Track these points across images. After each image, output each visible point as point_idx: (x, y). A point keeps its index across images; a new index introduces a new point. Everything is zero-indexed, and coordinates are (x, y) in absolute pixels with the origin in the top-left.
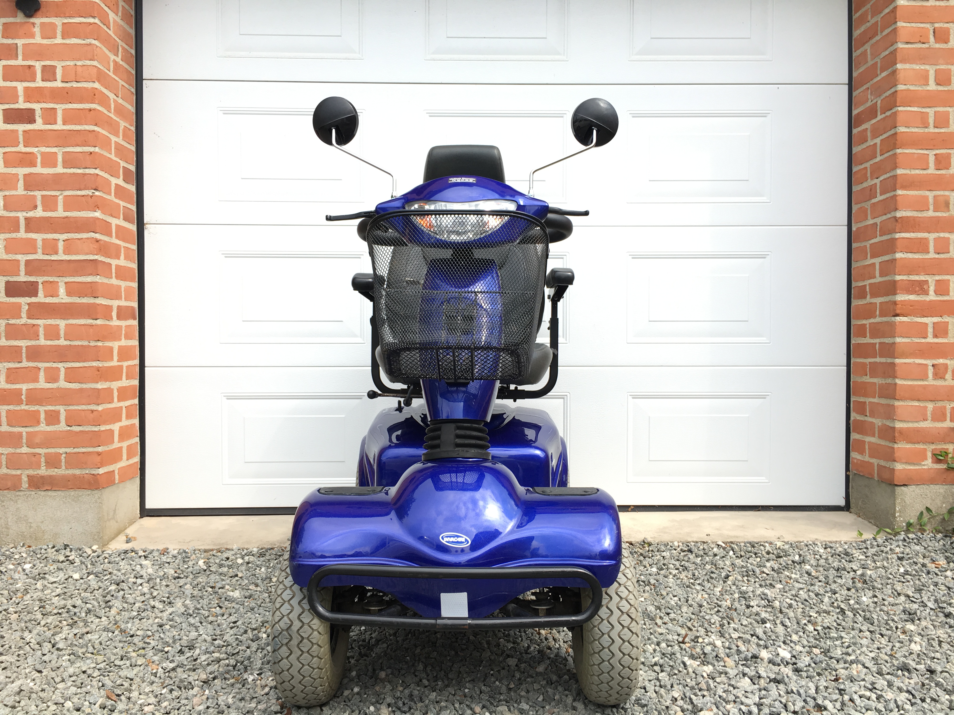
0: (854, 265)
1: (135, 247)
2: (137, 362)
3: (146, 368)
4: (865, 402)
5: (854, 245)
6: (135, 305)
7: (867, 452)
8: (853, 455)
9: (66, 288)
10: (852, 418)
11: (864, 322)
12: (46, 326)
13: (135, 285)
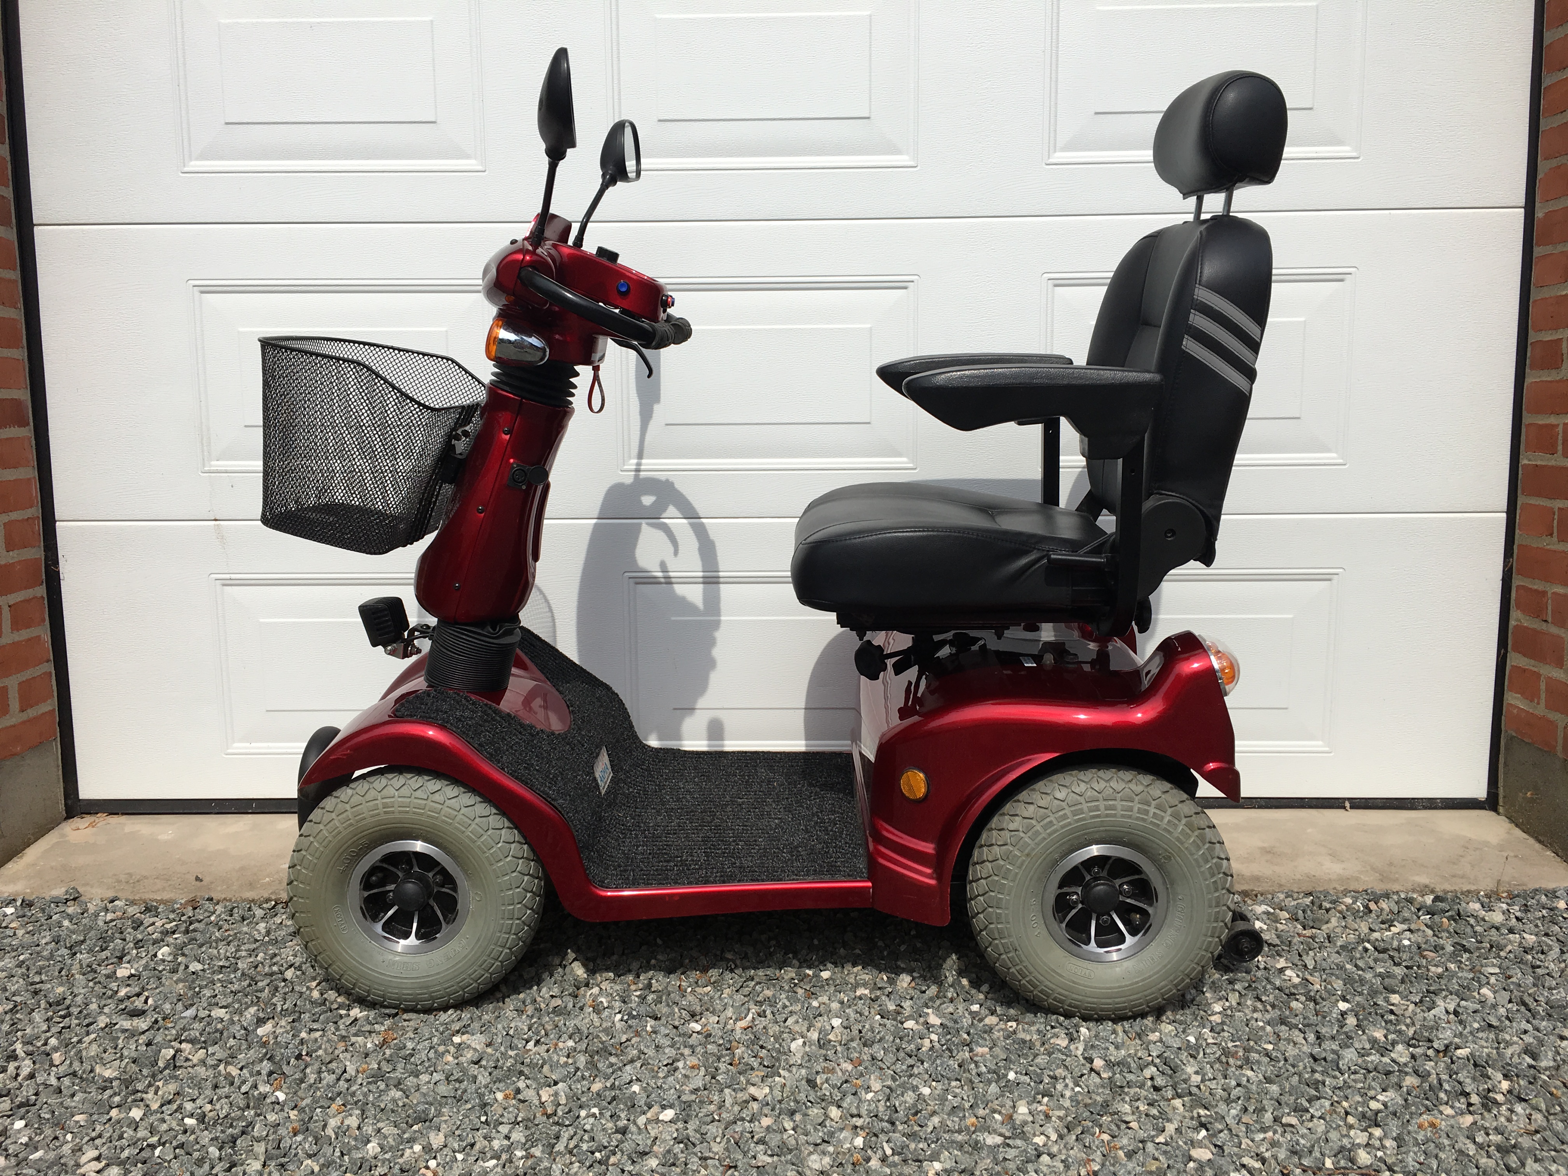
0: (1534, 295)
1: (15, 275)
2: (35, 511)
3: (58, 524)
4: (1544, 593)
5: (1538, 251)
6: (24, 395)
7: (1543, 696)
8: (1512, 699)
10: (1512, 623)
11: (1552, 420)
13: (20, 354)
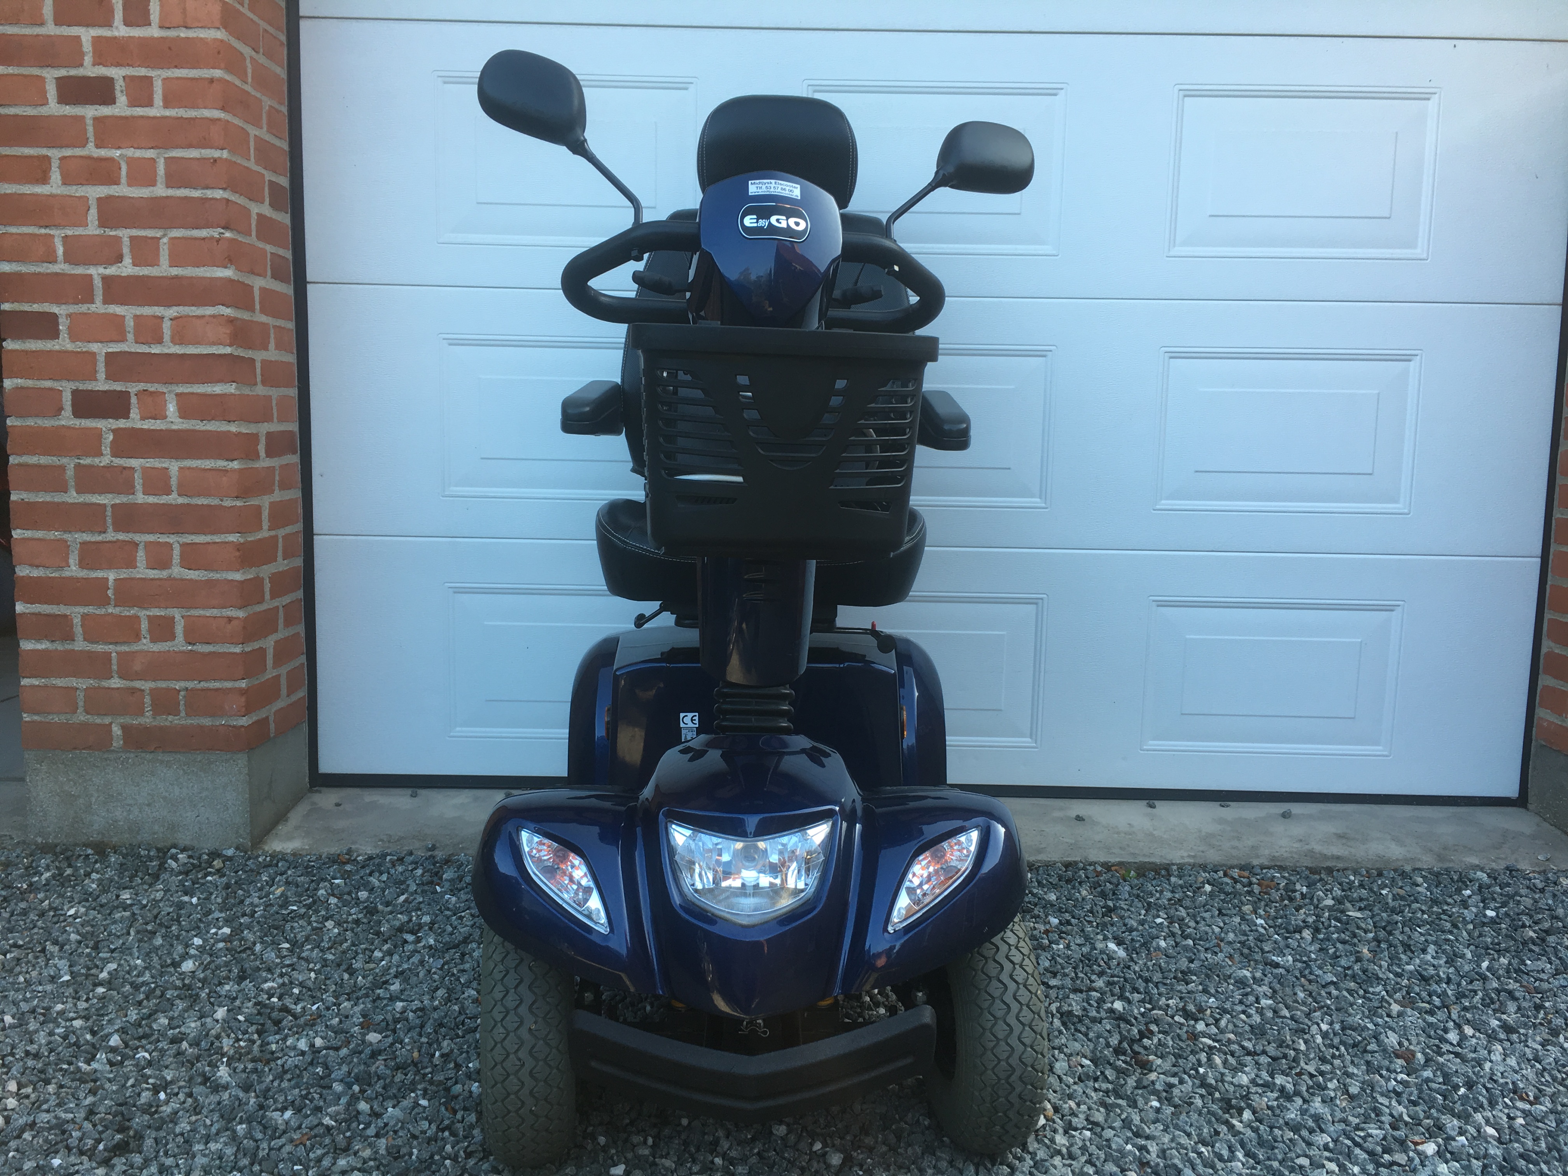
1: (291, 325)
2: (299, 526)
3: (315, 537)
6: (295, 426)
8: (1541, 713)
9: (177, 404)
10: (1544, 650)
12: (145, 470)
13: (293, 392)
